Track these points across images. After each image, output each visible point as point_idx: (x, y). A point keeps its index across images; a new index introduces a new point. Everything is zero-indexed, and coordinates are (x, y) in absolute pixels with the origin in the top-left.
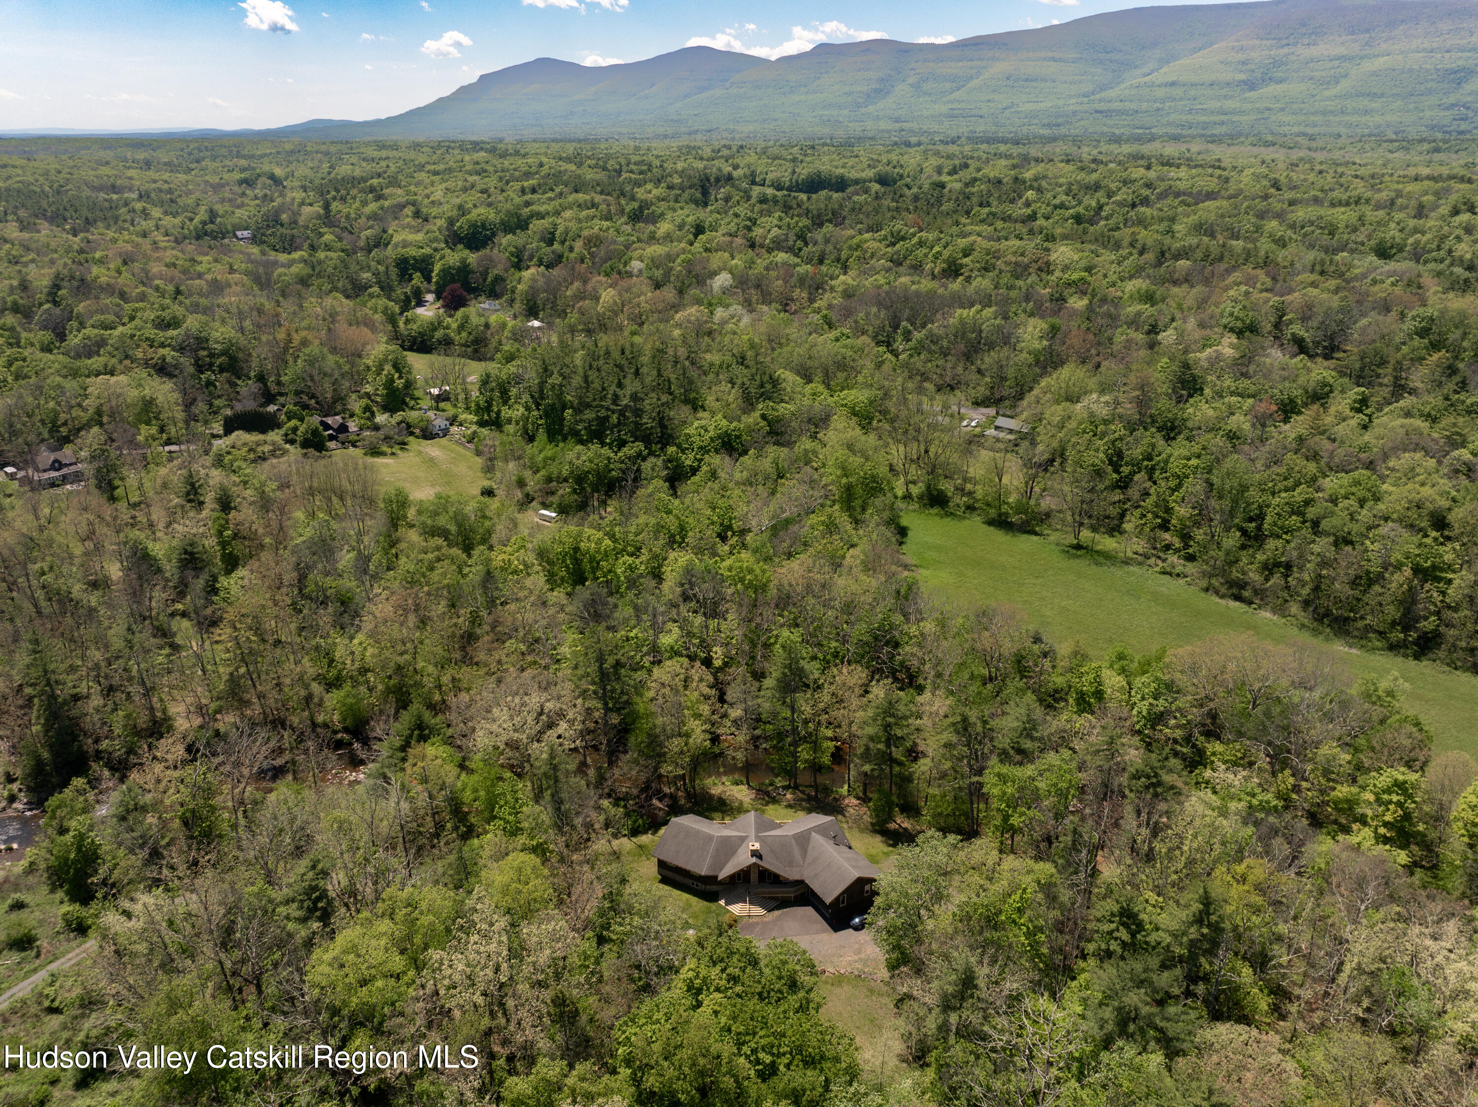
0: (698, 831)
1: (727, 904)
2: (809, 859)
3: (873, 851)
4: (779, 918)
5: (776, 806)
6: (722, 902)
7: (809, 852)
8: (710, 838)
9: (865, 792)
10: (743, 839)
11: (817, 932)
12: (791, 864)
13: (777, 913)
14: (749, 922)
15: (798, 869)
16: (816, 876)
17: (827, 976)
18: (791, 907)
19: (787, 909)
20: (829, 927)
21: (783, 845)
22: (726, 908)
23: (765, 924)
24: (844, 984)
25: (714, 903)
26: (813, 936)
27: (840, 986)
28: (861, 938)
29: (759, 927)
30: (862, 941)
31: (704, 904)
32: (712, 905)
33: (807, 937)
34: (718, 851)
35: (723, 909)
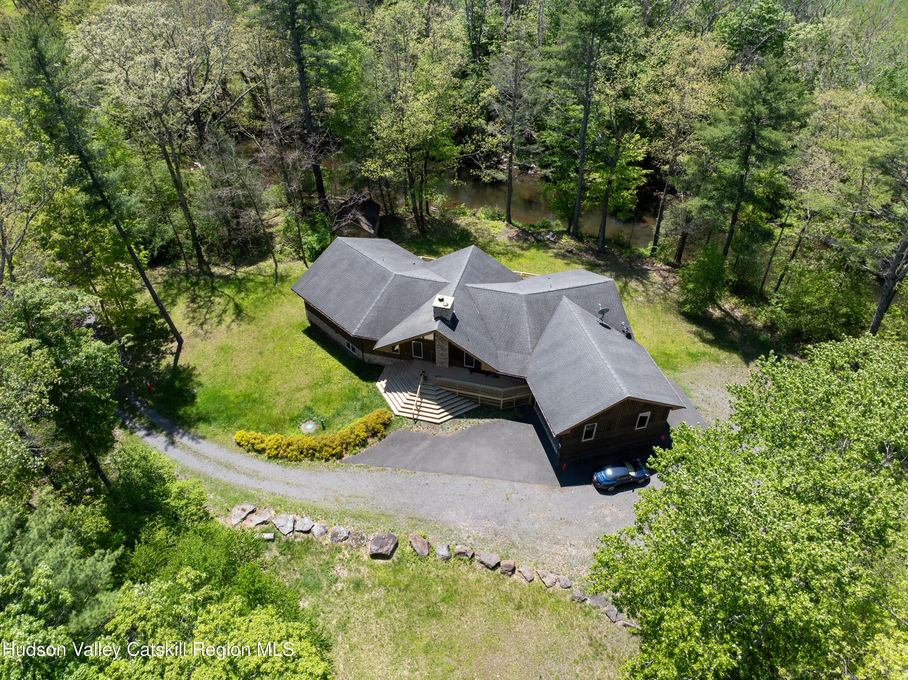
0: (370, 263)
1: (388, 389)
2: (544, 343)
3: (672, 349)
4: (465, 436)
5: (540, 254)
6: (381, 385)
7: (549, 330)
8: (383, 275)
9: (678, 256)
10: (437, 287)
11: (526, 480)
12: (509, 346)
13: (467, 424)
14: (415, 429)
15: (520, 356)
16: (548, 376)
17: (515, 582)
18: (493, 418)
19: (487, 420)
20: (553, 474)
21: (504, 310)
22: (385, 395)
23: (437, 441)
24: (544, 612)
25: (369, 384)
26: (516, 485)
27: (534, 615)
28: (606, 512)
29: (425, 444)
30: (608, 519)
31: (356, 381)
32: (367, 386)
33: (505, 484)
34: (389, 299)
35: (381, 397)
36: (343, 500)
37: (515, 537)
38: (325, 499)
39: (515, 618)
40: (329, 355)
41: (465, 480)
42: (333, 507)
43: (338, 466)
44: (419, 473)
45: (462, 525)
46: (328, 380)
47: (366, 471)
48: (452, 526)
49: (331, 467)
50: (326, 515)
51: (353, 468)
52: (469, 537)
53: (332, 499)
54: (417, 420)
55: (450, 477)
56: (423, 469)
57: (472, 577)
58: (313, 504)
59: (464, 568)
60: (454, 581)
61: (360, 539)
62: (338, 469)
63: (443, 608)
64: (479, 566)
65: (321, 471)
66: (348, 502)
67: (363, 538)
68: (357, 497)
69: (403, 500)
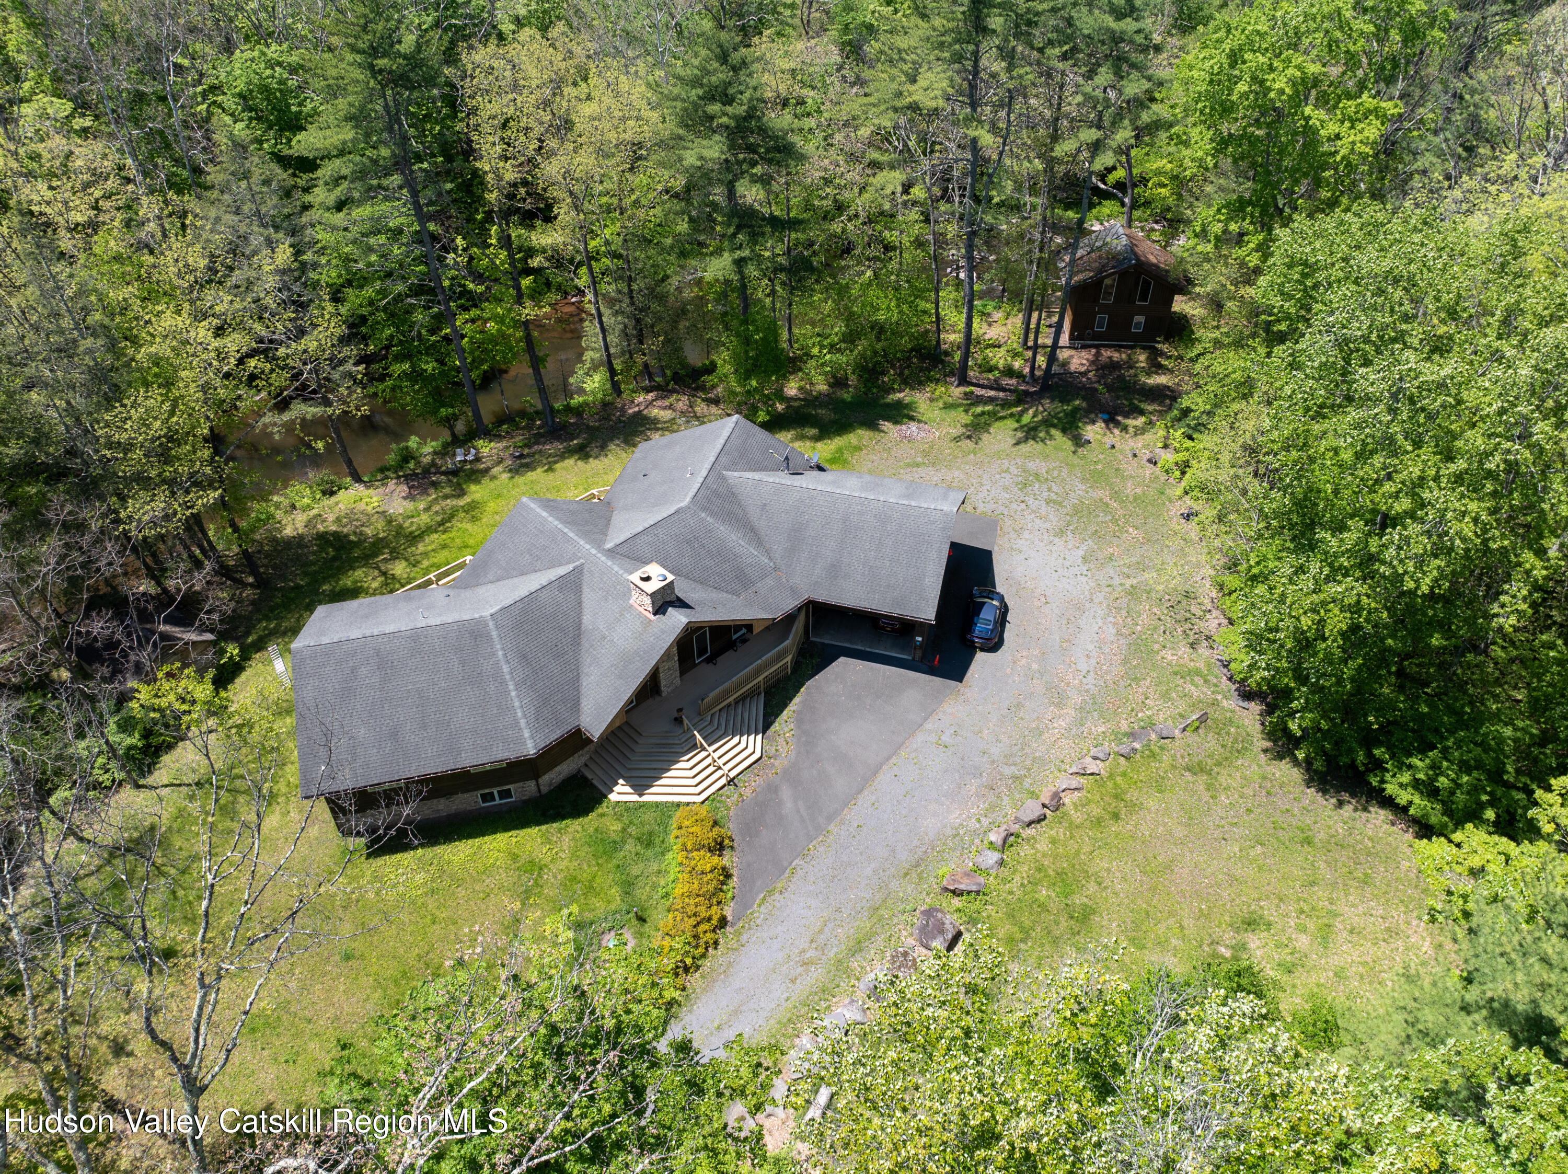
0: (417, 637)
1: (640, 787)
4: (805, 739)
6: (621, 793)
7: (760, 524)
8: (471, 633)
11: (928, 712)
12: (744, 580)
13: (785, 725)
14: (747, 793)
15: (770, 581)
16: (834, 570)
17: (1075, 804)
18: (797, 691)
19: (797, 700)
20: (938, 681)
21: (688, 542)
22: (645, 798)
23: (791, 775)
24: (1132, 795)
25: (600, 810)
26: (928, 726)
27: (1134, 807)
28: (1023, 662)
29: (786, 794)
30: (1035, 666)
31: (574, 826)
32: (602, 815)
33: (920, 737)
34: (524, 657)
35: (643, 805)
36: (811, 954)
37: (1008, 771)
38: (793, 981)
39: (1129, 827)
40: (477, 841)
41: (884, 778)
42: (816, 975)
43: (738, 934)
44: (831, 827)
45: (954, 818)
46: (535, 868)
47: (777, 896)
48: (949, 832)
49: (733, 944)
50: (827, 992)
51: (760, 913)
52: (979, 821)
53: (800, 970)
54: (732, 780)
55: (866, 792)
56: (830, 819)
57: (1043, 846)
58: (789, 1004)
59: (1025, 850)
60: (1039, 870)
61: (904, 960)
62: (744, 938)
63: (1078, 900)
64: (1030, 831)
65: (730, 964)
66: (822, 948)
67: (905, 954)
68: (821, 931)
69: (868, 871)
